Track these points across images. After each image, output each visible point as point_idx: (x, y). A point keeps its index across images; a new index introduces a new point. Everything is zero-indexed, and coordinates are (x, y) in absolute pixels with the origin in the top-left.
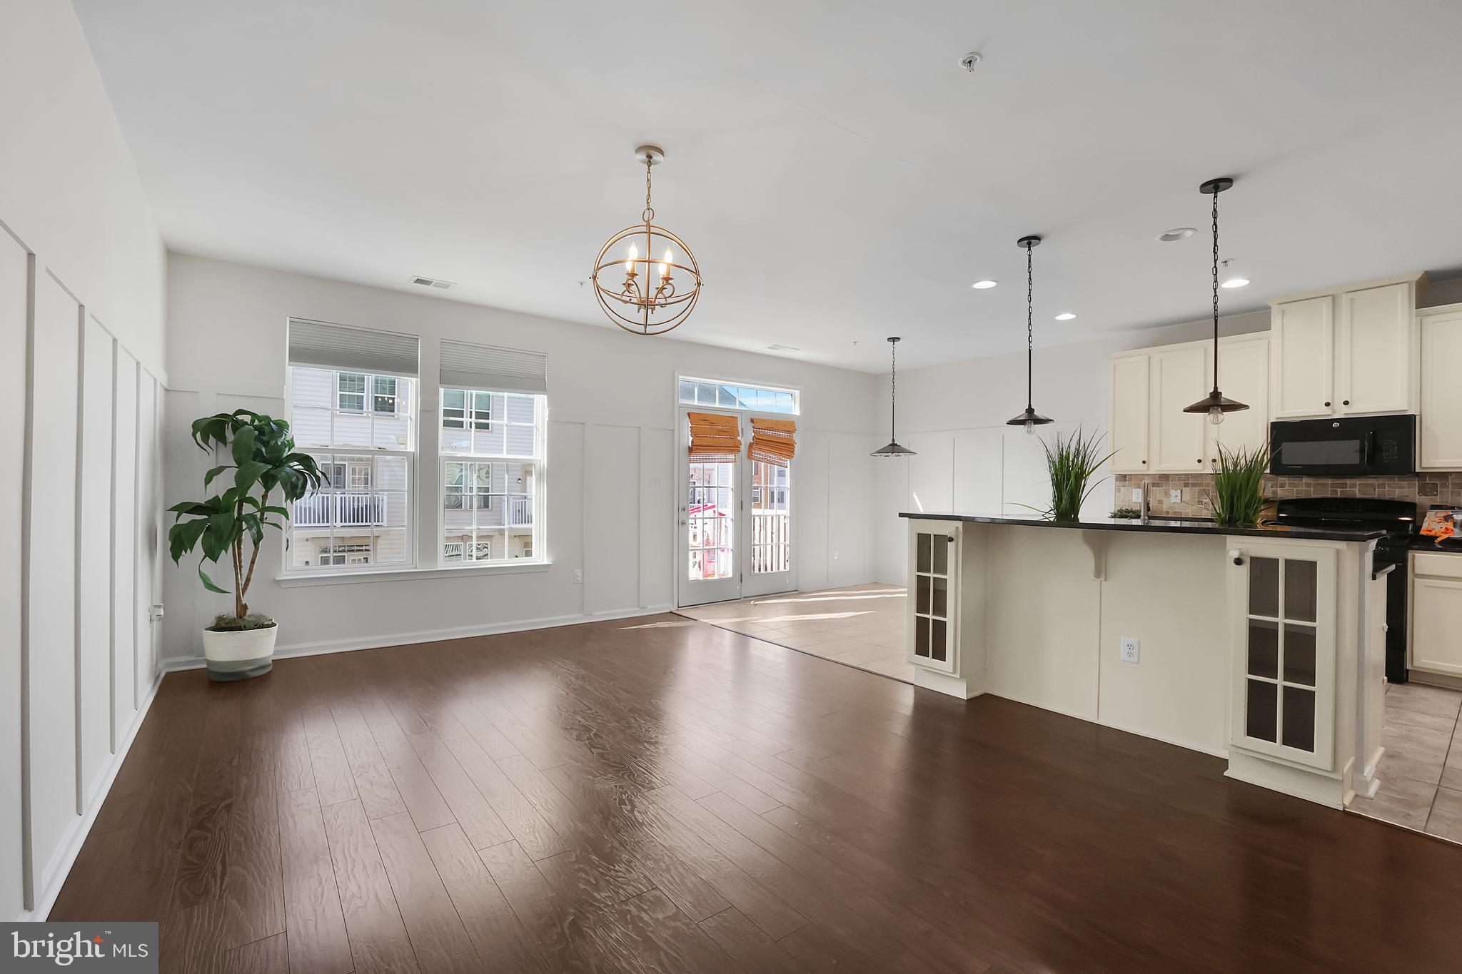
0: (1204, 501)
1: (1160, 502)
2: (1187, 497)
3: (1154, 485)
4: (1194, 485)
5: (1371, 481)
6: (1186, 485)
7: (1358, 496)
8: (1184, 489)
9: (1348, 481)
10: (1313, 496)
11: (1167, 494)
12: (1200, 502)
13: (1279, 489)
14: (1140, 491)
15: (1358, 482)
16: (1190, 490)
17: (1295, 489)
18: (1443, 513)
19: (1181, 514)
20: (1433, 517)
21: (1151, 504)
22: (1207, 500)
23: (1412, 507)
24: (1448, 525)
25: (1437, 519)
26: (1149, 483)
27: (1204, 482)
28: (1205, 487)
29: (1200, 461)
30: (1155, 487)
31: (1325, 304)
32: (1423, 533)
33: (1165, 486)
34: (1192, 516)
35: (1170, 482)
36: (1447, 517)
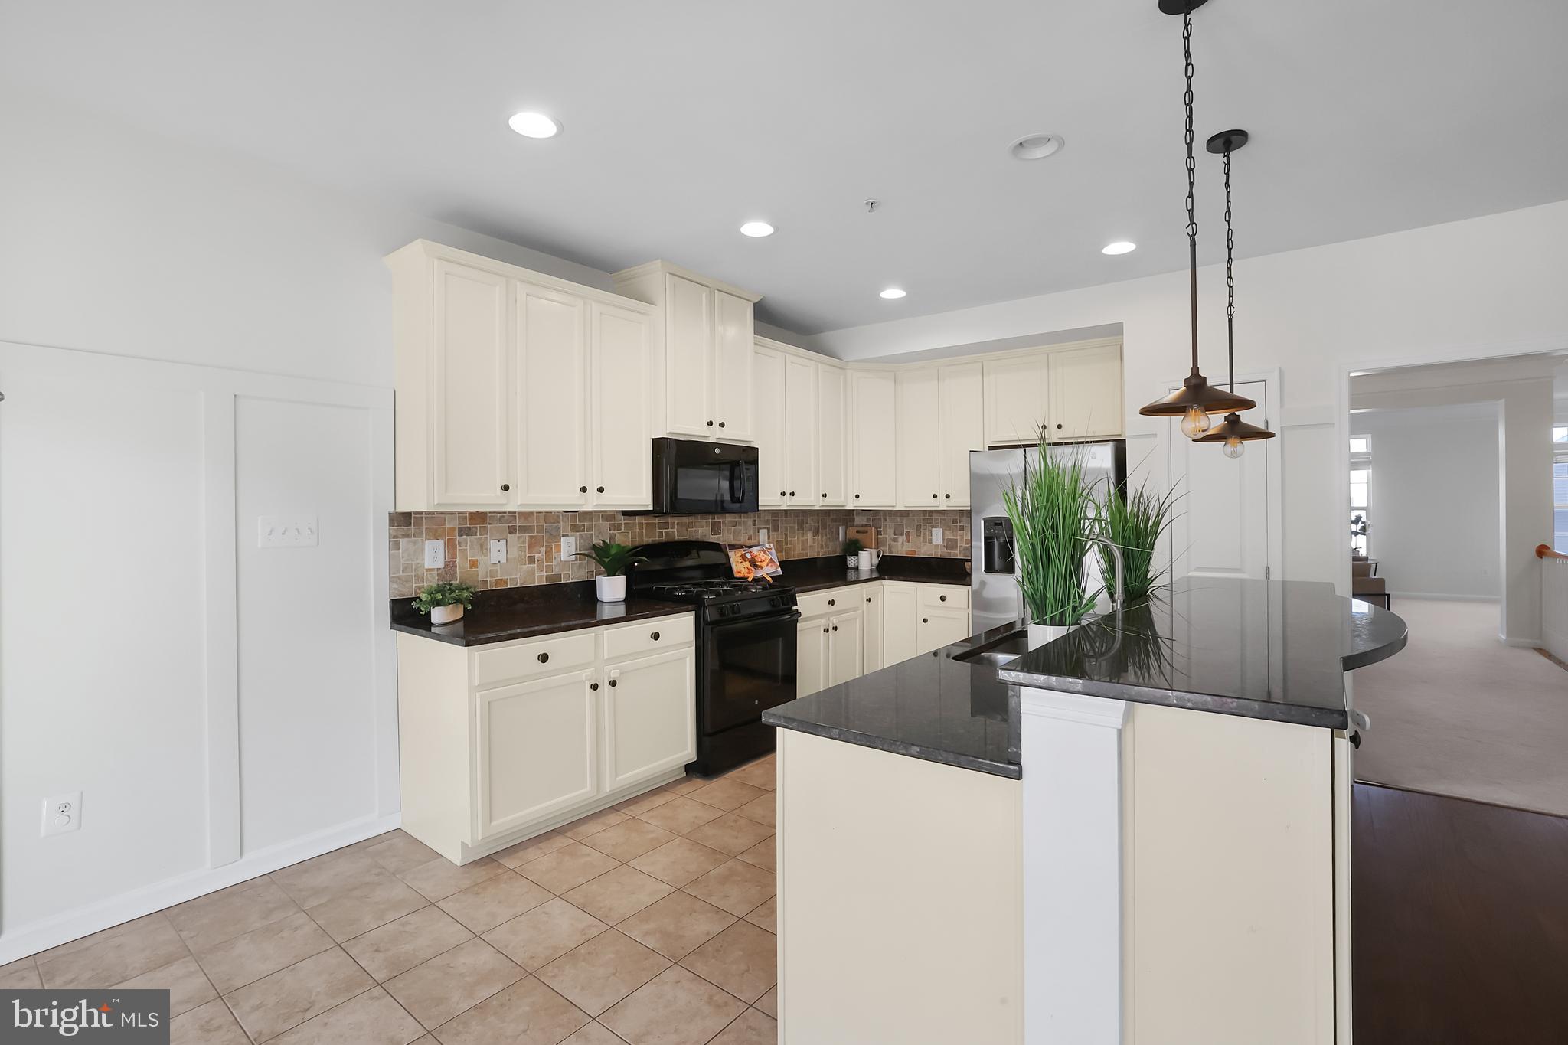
0: (537, 556)
1: (474, 564)
2: (514, 553)
3: (463, 531)
4: (523, 529)
5: (685, 520)
6: (512, 530)
7: (677, 538)
8: (510, 538)
9: (670, 520)
10: (647, 540)
11: (483, 547)
12: (531, 560)
14: (440, 544)
15: (676, 520)
16: (519, 537)
17: (630, 531)
18: (739, 552)
19: (506, 583)
20: (734, 557)
21: (458, 570)
22: (541, 554)
23: (716, 547)
24: (747, 564)
25: (738, 560)
26: (453, 529)
27: (535, 524)
28: (537, 532)
29: (584, 490)
30: (464, 537)
31: (704, 295)
32: (736, 575)
33: (480, 535)
34: (521, 584)
35: (489, 526)
36: (744, 557)
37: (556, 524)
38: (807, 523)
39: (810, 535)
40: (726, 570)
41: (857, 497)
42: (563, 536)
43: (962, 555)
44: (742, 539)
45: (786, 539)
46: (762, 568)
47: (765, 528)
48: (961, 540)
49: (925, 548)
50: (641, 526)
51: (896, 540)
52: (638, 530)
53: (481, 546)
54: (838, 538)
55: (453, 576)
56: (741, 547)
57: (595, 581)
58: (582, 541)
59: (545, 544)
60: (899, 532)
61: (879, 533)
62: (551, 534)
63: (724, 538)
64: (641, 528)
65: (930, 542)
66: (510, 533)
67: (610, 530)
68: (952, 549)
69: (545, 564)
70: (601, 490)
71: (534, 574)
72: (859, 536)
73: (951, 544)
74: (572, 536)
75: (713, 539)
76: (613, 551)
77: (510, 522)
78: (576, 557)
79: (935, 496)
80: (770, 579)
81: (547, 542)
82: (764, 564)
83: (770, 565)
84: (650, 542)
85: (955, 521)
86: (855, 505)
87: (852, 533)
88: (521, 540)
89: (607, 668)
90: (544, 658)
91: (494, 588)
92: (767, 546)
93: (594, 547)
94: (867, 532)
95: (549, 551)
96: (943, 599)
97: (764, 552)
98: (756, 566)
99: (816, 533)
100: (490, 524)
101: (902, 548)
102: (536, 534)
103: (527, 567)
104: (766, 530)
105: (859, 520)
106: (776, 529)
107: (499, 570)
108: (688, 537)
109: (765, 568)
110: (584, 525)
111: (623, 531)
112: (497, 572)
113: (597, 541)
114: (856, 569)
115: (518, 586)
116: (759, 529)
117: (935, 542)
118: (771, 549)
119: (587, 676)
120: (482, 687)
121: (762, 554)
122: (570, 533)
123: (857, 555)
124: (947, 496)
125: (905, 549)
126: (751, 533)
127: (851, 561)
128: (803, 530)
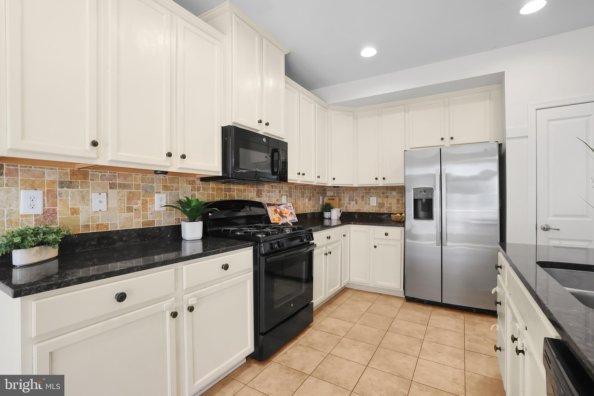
0: (135, 207)
1: (75, 211)
2: (114, 203)
3: (62, 184)
5: (241, 187)
6: (112, 186)
7: (236, 198)
8: (110, 191)
9: (232, 186)
10: (217, 199)
11: (84, 198)
12: (130, 209)
13: (196, 192)
14: (38, 194)
15: (236, 187)
16: (119, 192)
17: (206, 192)
18: (273, 208)
19: (107, 226)
20: (270, 210)
21: (58, 216)
22: (138, 205)
23: (260, 205)
24: (278, 215)
25: (273, 212)
26: (53, 182)
27: (133, 183)
28: (135, 189)
29: (169, 155)
30: (65, 189)
31: (256, 38)
32: (272, 222)
33: (81, 188)
34: (121, 227)
35: (91, 182)
36: (276, 211)
37: (151, 184)
38: (306, 194)
39: (307, 200)
40: (267, 219)
41: (334, 179)
42: (156, 193)
43: (387, 211)
44: (273, 201)
45: (296, 202)
46: (286, 217)
47: (285, 195)
48: (387, 203)
49: (366, 208)
50: (213, 189)
51: (349, 203)
52: (211, 192)
53: (83, 197)
54: (319, 203)
55: (53, 222)
56: (274, 205)
57: (180, 226)
58: (171, 197)
59: (141, 198)
60: (351, 199)
61: (340, 200)
62: (147, 191)
63: (264, 200)
64: (213, 190)
65: (369, 204)
66: (111, 188)
67: (192, 191)
68: (382, 207)
69: (142, 213)
70: (183, 157)
71: (132, 219)
72: (330, 202)
73: (381, 205)
74: (163, 193)
75: (257, 200)
76: (193, 204)
77: (111, 180)
78: (167, 209)
79: (376, 179)
80: (291, 224)
81: (143, 196)
82: (287, 215)
83: (291, 216)
84: (219, 200)
85: (383, 193)
86: (332, 184)
87: (326, 200)
88: (121, 194)
89: (186, 297)
90: (121, 297)
91: (95, 231)
92: (288, 204)
93: (180, 202)
94: (334, 199)
95: (145, 203)
96: (386, 234)
97: (287, 208)
98: (282, 216)
99: (310, 199)
100: (91, 180)
101: (353, 208)
102: (134, 190)
103: (125, 215)
104: (286, 196)
105: (329, 194)
106: (291, 196)
107: (100, 218)
108: (243, 198)
109: (288, 217)
110: (173, 186)
111: (201, 191)
112: (98, 218)
113: (182, 198)
114: (330, 219)
115: (118, 229)
116: (282, 195)
117: (371, 204)
118: (290, 206)
119: (167, 306)
120: (40, 338)
121: (286, 209)
122: (162, 191)
123: (330, 211)
124: (384, 179)
125: (355, 208)
126: (278, 198)
127: (327, 215)
128: (304, 197)
